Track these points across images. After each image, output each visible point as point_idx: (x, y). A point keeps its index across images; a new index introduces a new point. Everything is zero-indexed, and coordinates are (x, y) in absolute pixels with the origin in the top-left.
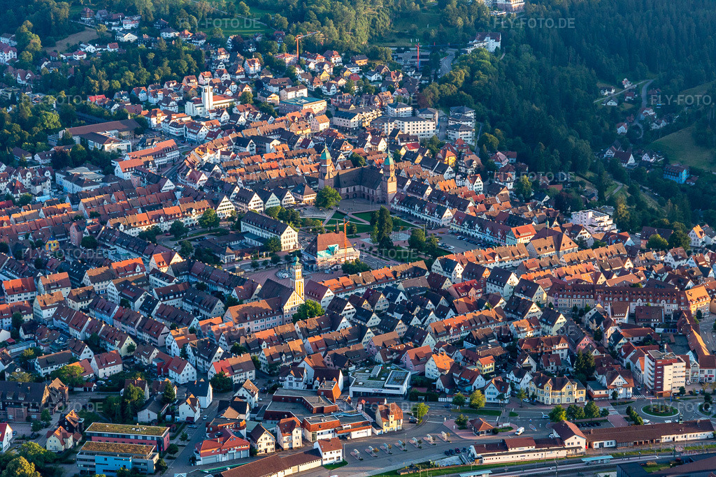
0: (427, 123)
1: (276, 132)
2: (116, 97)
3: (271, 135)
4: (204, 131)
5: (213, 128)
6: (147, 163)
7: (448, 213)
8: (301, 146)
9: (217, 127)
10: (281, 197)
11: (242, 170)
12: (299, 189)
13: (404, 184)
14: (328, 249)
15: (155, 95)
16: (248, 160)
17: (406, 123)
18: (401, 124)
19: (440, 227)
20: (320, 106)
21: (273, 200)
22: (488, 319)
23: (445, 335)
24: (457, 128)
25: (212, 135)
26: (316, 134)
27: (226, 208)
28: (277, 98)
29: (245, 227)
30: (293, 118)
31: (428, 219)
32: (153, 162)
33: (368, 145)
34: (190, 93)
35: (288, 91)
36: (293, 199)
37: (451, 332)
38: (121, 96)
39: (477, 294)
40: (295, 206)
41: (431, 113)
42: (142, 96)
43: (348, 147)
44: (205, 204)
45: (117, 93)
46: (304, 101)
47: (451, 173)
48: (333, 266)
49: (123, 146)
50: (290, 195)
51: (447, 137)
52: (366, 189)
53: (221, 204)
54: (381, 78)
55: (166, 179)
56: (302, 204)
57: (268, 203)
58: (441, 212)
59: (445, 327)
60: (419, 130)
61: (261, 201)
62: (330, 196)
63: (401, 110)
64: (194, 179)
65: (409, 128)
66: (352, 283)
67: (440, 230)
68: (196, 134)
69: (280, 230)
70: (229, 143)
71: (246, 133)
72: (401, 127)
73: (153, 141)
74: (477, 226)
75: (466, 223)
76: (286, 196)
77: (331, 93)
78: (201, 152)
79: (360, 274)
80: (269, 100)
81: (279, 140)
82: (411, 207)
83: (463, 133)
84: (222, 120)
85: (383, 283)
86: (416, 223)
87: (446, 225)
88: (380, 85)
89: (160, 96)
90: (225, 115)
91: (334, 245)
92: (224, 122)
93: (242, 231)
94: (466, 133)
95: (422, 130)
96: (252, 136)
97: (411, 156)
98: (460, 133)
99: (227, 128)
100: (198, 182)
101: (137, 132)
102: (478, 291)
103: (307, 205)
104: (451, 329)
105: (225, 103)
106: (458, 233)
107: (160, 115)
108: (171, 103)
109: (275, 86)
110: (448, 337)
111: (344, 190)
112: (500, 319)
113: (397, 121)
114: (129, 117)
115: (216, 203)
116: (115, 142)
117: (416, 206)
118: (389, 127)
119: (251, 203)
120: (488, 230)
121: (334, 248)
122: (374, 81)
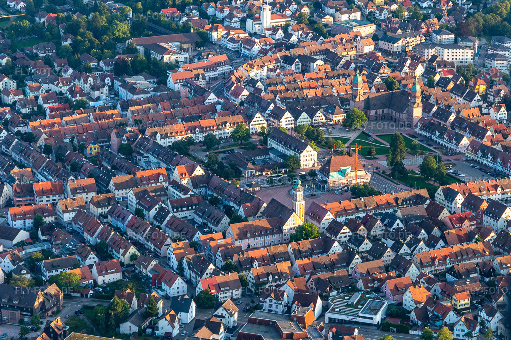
0: (465, 51)
1: (322, 52)
2: (186, 11)
3: (317, 55)
4: (257, 48)
5: (266, 45)
6: (197, 76)
7: (465, 141)
8: (343, 67)
9: (271, 44)
10: (312, 115)
11: (283, 87)
12: (330, 110)
13: (430, 110)
14: (340, 171)
15: (222, 11)
16: (291, 78)
17: (446, 50)
18: (441, 51)
19: (456, 153)
20: (370, 29)
21: (304, 118)
22: (474, 253)
23: (430, 266)
24: (494, 57)
25: (264, 52)
26: (360, 56)
27: (259, 123)
28: (331, 20)
29: (271, 144)
30: (342, 39)
31: (446, 145)
32: (203, 75)
33: (406, 69)
34: (253, 11)
35: (342, 13)
36: (324, 118)
37: (436, 264)
38: (191, 11)
39: (471, 225)
40: (324, 125)
41: (471, 41)
42: (210, 11)
43: (386, 71)
44: (239, 118)
45: (187, 8)
46: (355, 24)
47: (478, 100)
48: (344, 187)
49: (181, 58)
50: (321, 115)
51: (484, 66)
52: (394, 112)
53: (254, 120)
54: (432, 5)
55: (210, 92)
56: (332, 123)
57: (299, 121)
58: (459, 139)
59: (431, 258)
60: (458, 57)
61: (293, 119)
62: (357, 118)
63: (444, 37)
64: (236, 94)
65: (448, 55)
66: (354, 206)
67: (456, 157)
68: (249, 50)
69: (300, 148)
70: (277, 60)
71: (295, 52)
72: (441, 54)
73: (208, 55)
74: (489, 156)
75: (479, 152)
76: (317, 115)
77: (382, 18)
78: (248, 68)
79: (363, 199)
80: (324, 21)
81: (324, 60)
82: (433, 132)
83: (499, 62)
84: (277, 37)
85: (384, 208)
86: (435, 148)
87: (462, 151)
88: (430, 12)
89: (226, 11)
90: (280, 34)
91: (346, 168)
92: (278, 40)
93: (269, 147)
94: (501, 62)
95: (461, 57)
96: (300, 55)
97: (444, 82)
98: (496, 62)
99: (278, 46)
100: (240, 97)
101: (198, 45)
102: (472, 223)
103: (336, 124)
104: (437, 260)
105: (282, 22)
106: (472, 161)
107: (221, 30)
108: (234, 20)
109: (331, 8)
110: (433, 268)
111: (373, 113)
112: (487, 253)
113: (437, 48)
114: (192, 31)
115: (249, 118)
116: (174, 53)
117: (437, 132)
118: (429, 53)
119: (283, 120)
120: (498, 160)
121: (346, 170)
122: (425, 8)
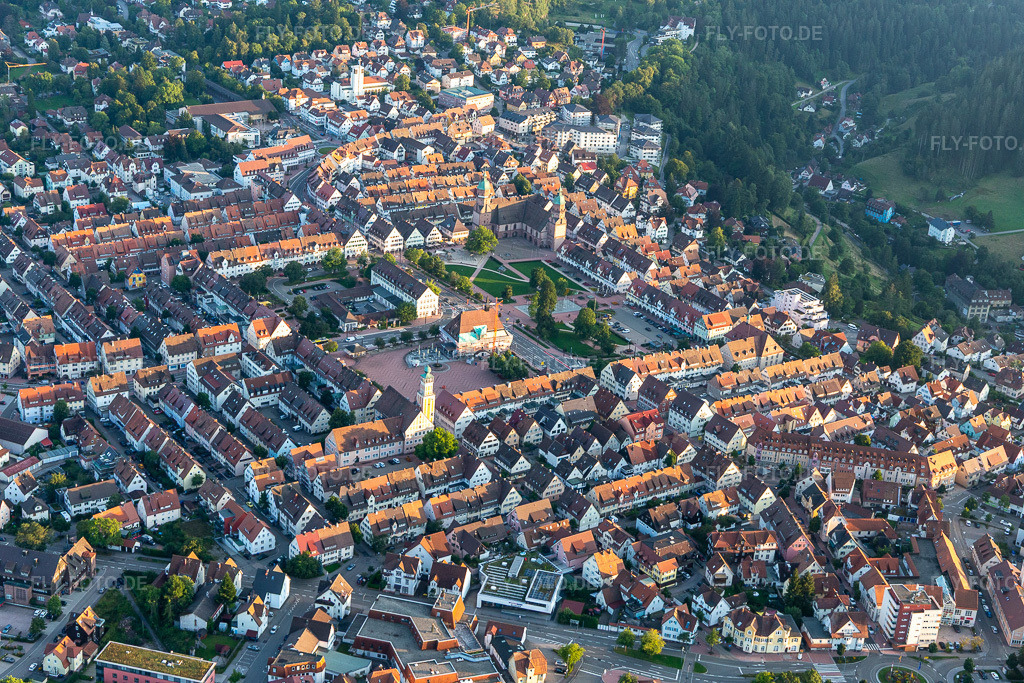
0: (606, 135)
1: (430, 134)
2: (254, 65)
3: (424, 137)
4: (347, 125)
5: (359, 120)
6: (273, 167)
7: (625, 279)
8: (458, 156)
9: (364, 119)
10: (425, 233)
11: (384, 187)
12: (449, 225)
13: (574, 226)
14: (473, 331)
15: (299, 67)
16: (393, 172)
17: (582, 134)
18: (577, 135)
19: (614, 294)
20: (486, 101)
21: (416, 237)
22: (670, 481)
23: (613, 504)
24: (640, 144)
25: (357, 131)
26: (478, 139)
27: (357, 245)
28: (438, 85)
29: (376, 279)
30: (454, 115)
31: (600, 280)
32: (281, 165)
33: (537, 162)
34: (340, 68)
35: (451, 77)
36: (440, 235)
37: (621, 500)
38: (261, 65)
39: (657, 429)
40: (441, 246)
41: (611, 122)
42: (285, 66)
43: (512, 163)
44: (332, 237)
45: (256, 60)
46: (468, 93)
47: (631, 210)
48: (477, 353)
49: (251, 136)
50: (437, 232)
51: (628, 154)
52: (529, 229)
53: (352, 239)
54: (559, 67)
55: (291, 193)
56: (451, 243)
57: (409, 240)
58: (617, 274)
60: (597, 144)
61: (401, 238)
62: (484, 239)
63: (578, 114)
64: (325, 196)
65: (586, 140)
66: (498, 395)
68: (338, 127)
69: (417, 291)
70: (375, 145)
71: (396, 133)
72: (576, 142)
73: (286, 133)
74: (659, 303)
75: (646, 296)
76: (432, 232)
77: (500, 83)
78: (338, 157)
79: (510, 384)
80: (428, 87)
81: (433, 145)
82: (582, 262)
83: (647, 151)
84: (371, 108)
87: (621, 291)
88: (557, 77)
89: (306, 69)
90: (376, 104)
91: (481, 327)
92: (373, 112)
93: (373, 283)
94: (650, 151)
95: (601, 144)
96: (403, 138)
97: (586, 181)
98: (643, 151)
99: (374, 122)
100: (330, 200)
101: (271, 117)
102: (659, 426)
103: (456, 244)
104: (622, 495)
105: (377, 87)
106: (636, 307)
107: (301, 96)
108: (316, 81)
109: (437, 67)
110: (617, 506)
111: (502, 228)
112: (686, 481)
113: (572, 130)
114: (264, 97)
115: (344, 237)
116: (242, 129)
117: (587, 262)
118: (563, 138)
119: (389, 239)
120: (672, 311)
121: (480, 330)
122: (551, 71)
